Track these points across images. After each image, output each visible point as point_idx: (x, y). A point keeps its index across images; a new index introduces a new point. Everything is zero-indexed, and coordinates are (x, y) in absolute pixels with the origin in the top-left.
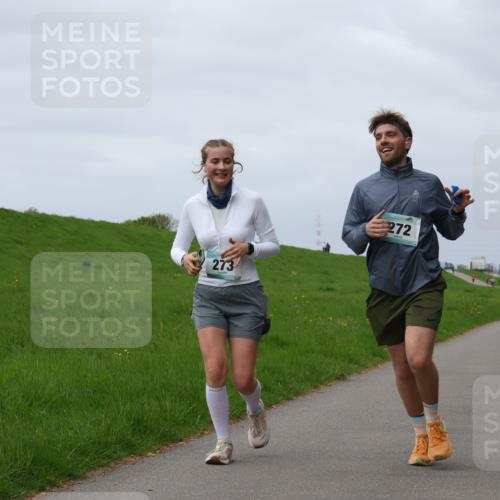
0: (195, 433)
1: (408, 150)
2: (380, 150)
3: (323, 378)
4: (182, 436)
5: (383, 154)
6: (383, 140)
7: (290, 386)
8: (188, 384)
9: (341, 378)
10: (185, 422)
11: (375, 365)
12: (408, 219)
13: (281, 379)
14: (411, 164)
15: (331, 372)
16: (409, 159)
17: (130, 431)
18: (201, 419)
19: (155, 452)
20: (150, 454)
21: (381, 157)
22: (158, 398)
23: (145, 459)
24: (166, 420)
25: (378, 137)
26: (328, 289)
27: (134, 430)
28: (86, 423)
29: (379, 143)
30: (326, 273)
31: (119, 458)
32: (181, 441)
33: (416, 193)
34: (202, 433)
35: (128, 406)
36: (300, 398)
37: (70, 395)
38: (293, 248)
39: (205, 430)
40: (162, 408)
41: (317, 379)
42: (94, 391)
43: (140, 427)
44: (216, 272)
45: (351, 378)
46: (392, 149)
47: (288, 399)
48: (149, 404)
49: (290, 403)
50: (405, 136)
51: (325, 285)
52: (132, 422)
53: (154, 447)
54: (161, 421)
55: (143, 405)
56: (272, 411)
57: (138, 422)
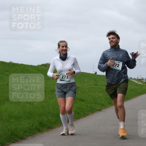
0: (57, 126)
1: (118, 43)
2: (110, 43)
3: (95, 110)
4: (54, 127)
5: (111, 44)
6: (111, 40)
7: (85, 113)
8: (56, 112)
9: (100, 110)
10: (55, 123)
11: (110, 107)
12: (118, 62)
13: (82, 110)
14: (119, 47)
15: (97, 109)
16: (119, 45)
17: (39, 126)
18: (59, 122)
19: (46, 131)
21: (110, 45)
23: (43, 134)
24: (49, 122)
25: (109, 39)
26: (96, 85)
28: (26, 123)
29: (110, 41)
30: (96, 80)
31: (36, 133)
32: (54, 128)
33: (121, 55)
34: (60, 126)
35: (38, 119)
36: (88, 116)
37: (22, 115)
38: (86, 73)
40: (48, 119)
41: (93, 111)
42: (29, 114)
43: (42, 124)
44: (63, 79)
45: (103, 110)
46: (114, 42)
47: (85, 116)
48: (44, 118)
49: (85, 118)
50: (117, 39)
51: (95, 84)
52: (39, 123)
53: (46, 130)
54: (48, 123)
55: (42, 118)
56: (80, 120)
57: (41, 123)
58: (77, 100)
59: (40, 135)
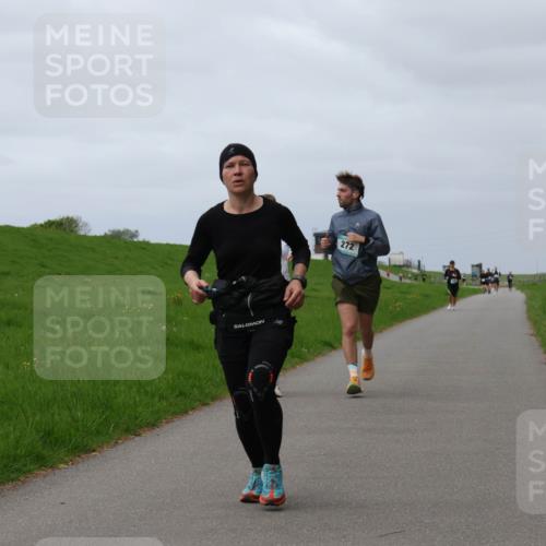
0: (108, 442)
4: (94, 446)
7: (207, 391)
8: (101, 392)
10: (98, 432)
17: (40, 443)
18: (114, 428)
19: (66, 463)
20: (62, 466)
22: (68, 407)
23: (57, 471)
24: (78, 430)
27: (45, 442)
31: (29, 471)
32: (94, 451)
34: (116, 443)
35: (38, 418)
36: (217, 403)
39: (119, 439)
40: (73, 418)
43: (50, 438)
48: (59, 415)
49: (207, 409)
52: (42, 434)
53: (66, 459)
54: (73, 431)
55: (53, 415)
56: (188, 417)
57: (49, 433)
58: (177, 346)
59: (45, 476)
